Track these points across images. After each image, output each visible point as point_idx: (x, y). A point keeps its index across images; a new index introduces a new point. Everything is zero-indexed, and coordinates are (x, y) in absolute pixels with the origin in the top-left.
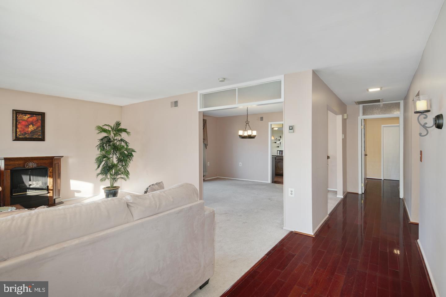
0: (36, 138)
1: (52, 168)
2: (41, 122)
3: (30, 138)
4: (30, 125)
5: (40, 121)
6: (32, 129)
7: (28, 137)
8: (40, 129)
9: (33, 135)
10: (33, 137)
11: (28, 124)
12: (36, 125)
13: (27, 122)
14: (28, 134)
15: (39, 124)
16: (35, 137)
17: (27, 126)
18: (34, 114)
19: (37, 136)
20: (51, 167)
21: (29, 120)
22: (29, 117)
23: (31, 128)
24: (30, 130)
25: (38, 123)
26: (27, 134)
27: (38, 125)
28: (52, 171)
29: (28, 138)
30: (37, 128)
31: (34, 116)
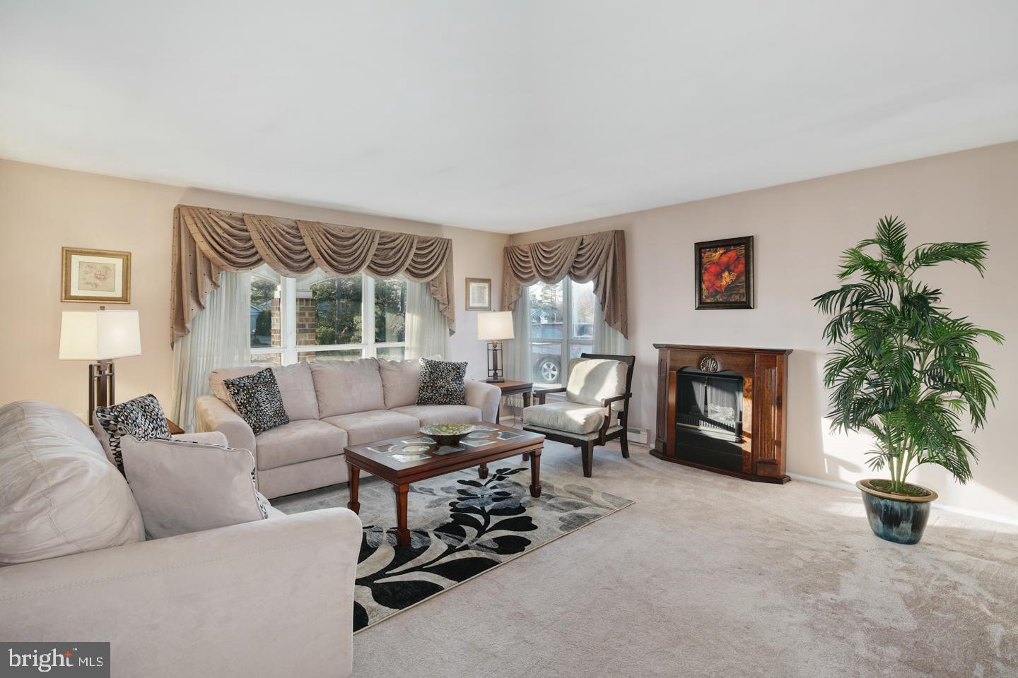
0: (735, 302)
1: (751, 380)
2: (744, 262)
3: (725, 303)
4: (723, 271)
5: (743, 260)
6: (728, 280)
7: (721, 300)
8: (743, 278)
9: (731, 295)
10: (731, 300)
11: (720, 271)
12: (736, 270)
13: (719, 265)
14: (722, 293)
15: (741, 267)
16: (734, 300)
17: (719, 276)
18: (731, 245)
19: (738, 296)
20: (749, 377)
21: (721, 260)
22: (722, 254)
23: (727, 278)
24: (724, 283)
25: (739, 264)
26: (719, 292)
27: (739, 270)
28: (751, 388)
29: (721, 303)
30: (738, 277)
31: (730, 251)
